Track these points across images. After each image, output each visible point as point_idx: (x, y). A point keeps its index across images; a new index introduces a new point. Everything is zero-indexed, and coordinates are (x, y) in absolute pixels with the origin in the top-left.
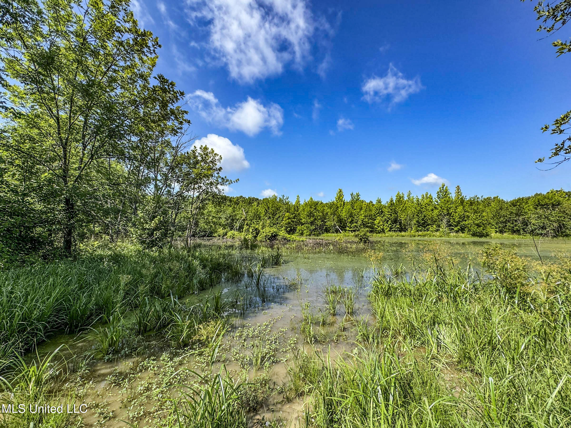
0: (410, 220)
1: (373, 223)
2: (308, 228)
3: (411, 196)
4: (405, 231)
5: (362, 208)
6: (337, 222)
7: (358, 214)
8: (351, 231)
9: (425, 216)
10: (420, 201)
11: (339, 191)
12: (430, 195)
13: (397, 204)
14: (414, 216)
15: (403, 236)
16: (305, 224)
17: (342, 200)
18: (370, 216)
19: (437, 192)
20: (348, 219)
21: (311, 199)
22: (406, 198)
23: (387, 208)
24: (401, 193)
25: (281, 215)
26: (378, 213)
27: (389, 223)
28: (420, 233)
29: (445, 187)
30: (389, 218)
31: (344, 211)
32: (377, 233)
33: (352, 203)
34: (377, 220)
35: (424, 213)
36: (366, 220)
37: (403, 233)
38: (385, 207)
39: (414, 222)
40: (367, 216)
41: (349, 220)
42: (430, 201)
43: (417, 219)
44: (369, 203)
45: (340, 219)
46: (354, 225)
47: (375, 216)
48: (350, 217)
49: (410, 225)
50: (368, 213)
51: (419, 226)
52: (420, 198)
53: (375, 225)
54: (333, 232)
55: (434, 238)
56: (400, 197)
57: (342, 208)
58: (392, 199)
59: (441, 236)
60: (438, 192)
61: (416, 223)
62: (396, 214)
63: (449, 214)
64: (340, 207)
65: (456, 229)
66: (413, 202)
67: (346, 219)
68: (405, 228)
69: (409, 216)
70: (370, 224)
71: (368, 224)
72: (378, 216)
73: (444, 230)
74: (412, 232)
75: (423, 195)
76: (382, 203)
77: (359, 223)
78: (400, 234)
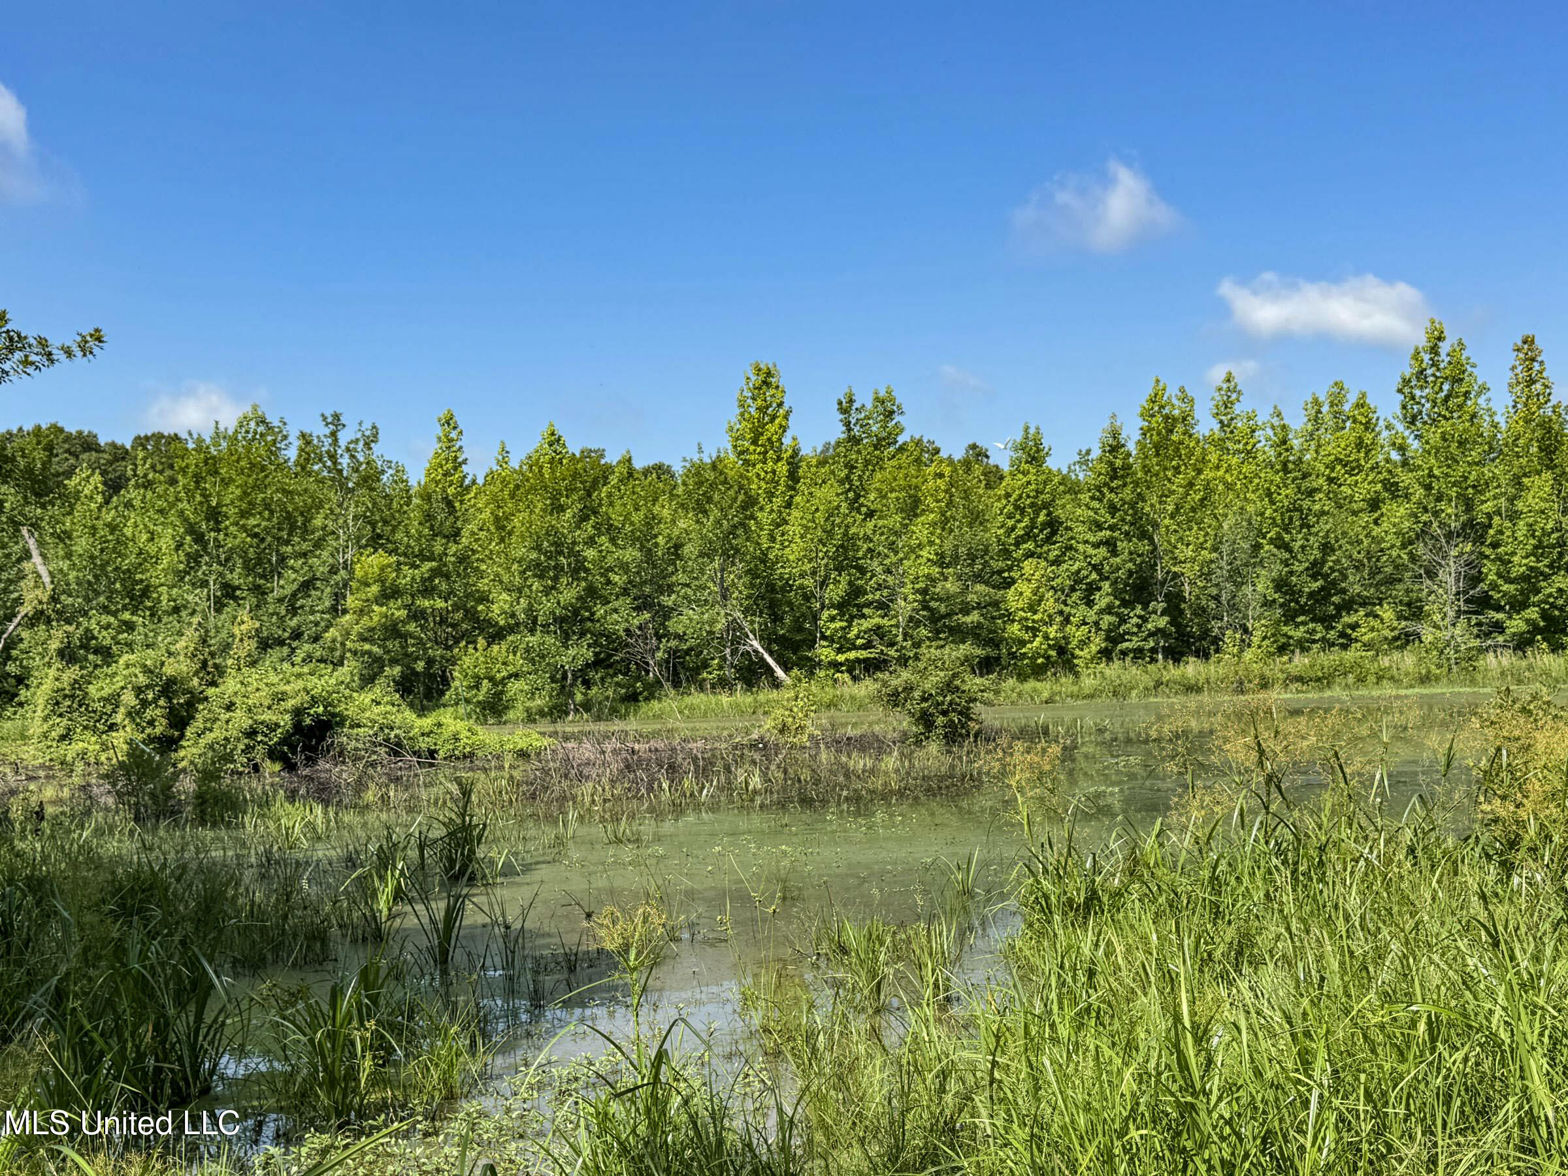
0: (1237, 577)
1: (996, 604)
2: (535, 657)
3: (1238, 409)
4: (1207, 656)
5: (916, 501)
6: (746, 612)
7: (892, 546)
8: (851, 666)
9: (1327, 548)
10: (1296, 443)
11: (755, 380)
12: (1360, 405)
13: (1146, 470)
14: (1257, 547)
15: (1192, 688)
16: (512, 629)
17: (775, 445)
18: (972, 557)
19: (1397, 382)
20: (823, 584)
21: (555, 440)
22: (1206, 425)
23: (1085, 497)
24: (1172, 392)
25: (322, 570)
26: (1028, 536)
27: (1102, 599)
28: (1300, 662)
29: (1444, 347)
30: (1096, 568)
31: (794, 529)
32: (1022, 677)
33: (851, 467)
34: (1022, 586)
35: (1325, 525)
36: (951, 586)
37: (1192, 668)
38: (1073, 489)
39: (1262, 585)
40: (956, 559)
41: (836, 591)
42: (1360, 444)
43: (1277, 569)
44: (967, 464)
45: (771, 588)
46: (866, 624)
47: (1006, 553)
48: (839, 569)
49: (1233, 607)
50: (964, 536)
51: (1290, 617)
52: (1298, 422)
53: (1009, 617)
54: (723, 684)
55: (1388, 690)
56: (1170, 422)
57: (778, 501)
58: (1115, 435)
59: (1425, 679)
60: (1406, 382)
61: (1272, 595)
62: (1144, 535)
63: (1474, 530)
64: (771, 495)
65: (1516, 625)
66: (1250, 454)
67: (809, 582)
68: (1206, 633)
69: (1225, 548)
70: (974, 617)
71: (966, 611)
72: (1030, 555)
73: (1446, 635)
74: (1248, 655)
75: (1316, 402)
76: (1052, 463)
77: (905, 607)
78: (1173, 672)
